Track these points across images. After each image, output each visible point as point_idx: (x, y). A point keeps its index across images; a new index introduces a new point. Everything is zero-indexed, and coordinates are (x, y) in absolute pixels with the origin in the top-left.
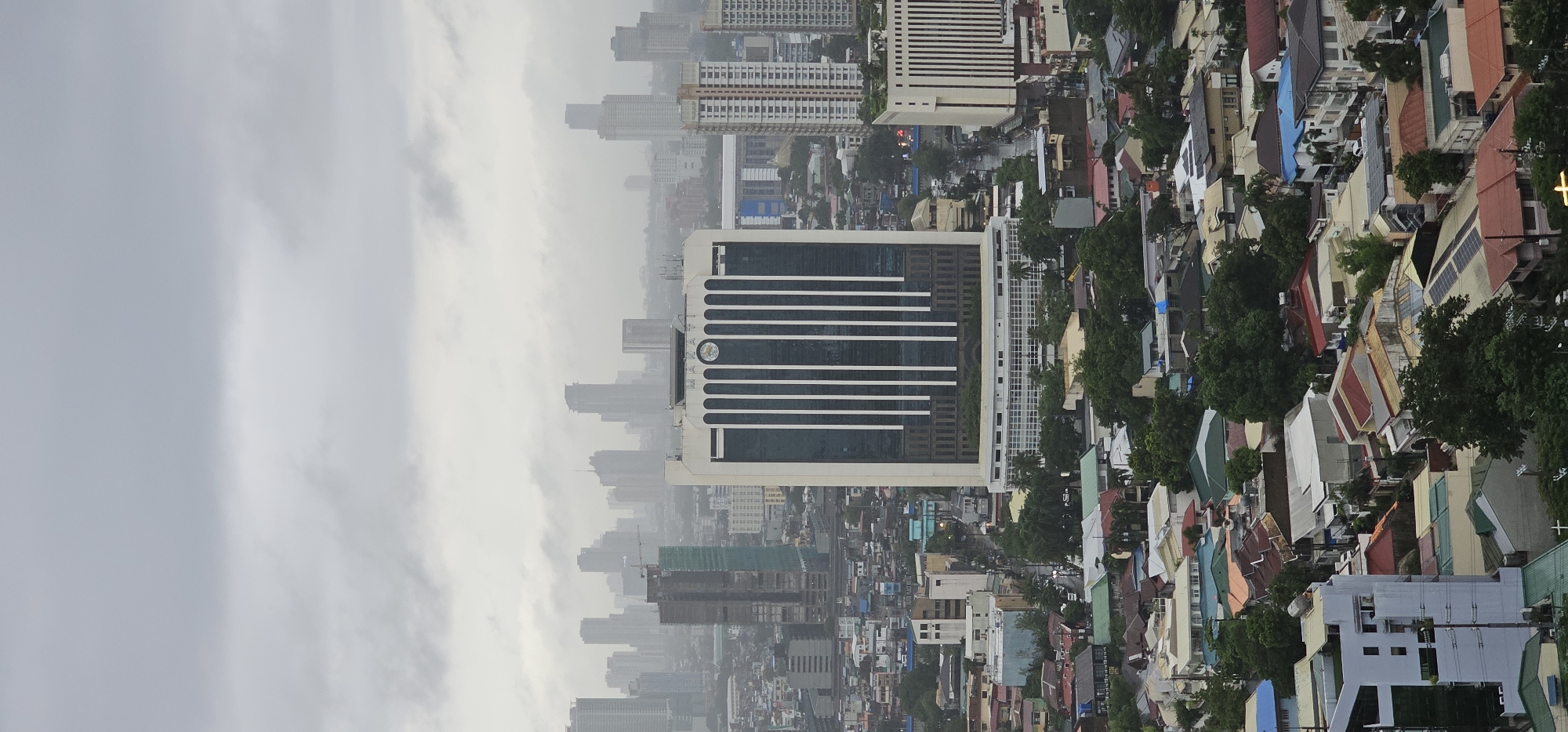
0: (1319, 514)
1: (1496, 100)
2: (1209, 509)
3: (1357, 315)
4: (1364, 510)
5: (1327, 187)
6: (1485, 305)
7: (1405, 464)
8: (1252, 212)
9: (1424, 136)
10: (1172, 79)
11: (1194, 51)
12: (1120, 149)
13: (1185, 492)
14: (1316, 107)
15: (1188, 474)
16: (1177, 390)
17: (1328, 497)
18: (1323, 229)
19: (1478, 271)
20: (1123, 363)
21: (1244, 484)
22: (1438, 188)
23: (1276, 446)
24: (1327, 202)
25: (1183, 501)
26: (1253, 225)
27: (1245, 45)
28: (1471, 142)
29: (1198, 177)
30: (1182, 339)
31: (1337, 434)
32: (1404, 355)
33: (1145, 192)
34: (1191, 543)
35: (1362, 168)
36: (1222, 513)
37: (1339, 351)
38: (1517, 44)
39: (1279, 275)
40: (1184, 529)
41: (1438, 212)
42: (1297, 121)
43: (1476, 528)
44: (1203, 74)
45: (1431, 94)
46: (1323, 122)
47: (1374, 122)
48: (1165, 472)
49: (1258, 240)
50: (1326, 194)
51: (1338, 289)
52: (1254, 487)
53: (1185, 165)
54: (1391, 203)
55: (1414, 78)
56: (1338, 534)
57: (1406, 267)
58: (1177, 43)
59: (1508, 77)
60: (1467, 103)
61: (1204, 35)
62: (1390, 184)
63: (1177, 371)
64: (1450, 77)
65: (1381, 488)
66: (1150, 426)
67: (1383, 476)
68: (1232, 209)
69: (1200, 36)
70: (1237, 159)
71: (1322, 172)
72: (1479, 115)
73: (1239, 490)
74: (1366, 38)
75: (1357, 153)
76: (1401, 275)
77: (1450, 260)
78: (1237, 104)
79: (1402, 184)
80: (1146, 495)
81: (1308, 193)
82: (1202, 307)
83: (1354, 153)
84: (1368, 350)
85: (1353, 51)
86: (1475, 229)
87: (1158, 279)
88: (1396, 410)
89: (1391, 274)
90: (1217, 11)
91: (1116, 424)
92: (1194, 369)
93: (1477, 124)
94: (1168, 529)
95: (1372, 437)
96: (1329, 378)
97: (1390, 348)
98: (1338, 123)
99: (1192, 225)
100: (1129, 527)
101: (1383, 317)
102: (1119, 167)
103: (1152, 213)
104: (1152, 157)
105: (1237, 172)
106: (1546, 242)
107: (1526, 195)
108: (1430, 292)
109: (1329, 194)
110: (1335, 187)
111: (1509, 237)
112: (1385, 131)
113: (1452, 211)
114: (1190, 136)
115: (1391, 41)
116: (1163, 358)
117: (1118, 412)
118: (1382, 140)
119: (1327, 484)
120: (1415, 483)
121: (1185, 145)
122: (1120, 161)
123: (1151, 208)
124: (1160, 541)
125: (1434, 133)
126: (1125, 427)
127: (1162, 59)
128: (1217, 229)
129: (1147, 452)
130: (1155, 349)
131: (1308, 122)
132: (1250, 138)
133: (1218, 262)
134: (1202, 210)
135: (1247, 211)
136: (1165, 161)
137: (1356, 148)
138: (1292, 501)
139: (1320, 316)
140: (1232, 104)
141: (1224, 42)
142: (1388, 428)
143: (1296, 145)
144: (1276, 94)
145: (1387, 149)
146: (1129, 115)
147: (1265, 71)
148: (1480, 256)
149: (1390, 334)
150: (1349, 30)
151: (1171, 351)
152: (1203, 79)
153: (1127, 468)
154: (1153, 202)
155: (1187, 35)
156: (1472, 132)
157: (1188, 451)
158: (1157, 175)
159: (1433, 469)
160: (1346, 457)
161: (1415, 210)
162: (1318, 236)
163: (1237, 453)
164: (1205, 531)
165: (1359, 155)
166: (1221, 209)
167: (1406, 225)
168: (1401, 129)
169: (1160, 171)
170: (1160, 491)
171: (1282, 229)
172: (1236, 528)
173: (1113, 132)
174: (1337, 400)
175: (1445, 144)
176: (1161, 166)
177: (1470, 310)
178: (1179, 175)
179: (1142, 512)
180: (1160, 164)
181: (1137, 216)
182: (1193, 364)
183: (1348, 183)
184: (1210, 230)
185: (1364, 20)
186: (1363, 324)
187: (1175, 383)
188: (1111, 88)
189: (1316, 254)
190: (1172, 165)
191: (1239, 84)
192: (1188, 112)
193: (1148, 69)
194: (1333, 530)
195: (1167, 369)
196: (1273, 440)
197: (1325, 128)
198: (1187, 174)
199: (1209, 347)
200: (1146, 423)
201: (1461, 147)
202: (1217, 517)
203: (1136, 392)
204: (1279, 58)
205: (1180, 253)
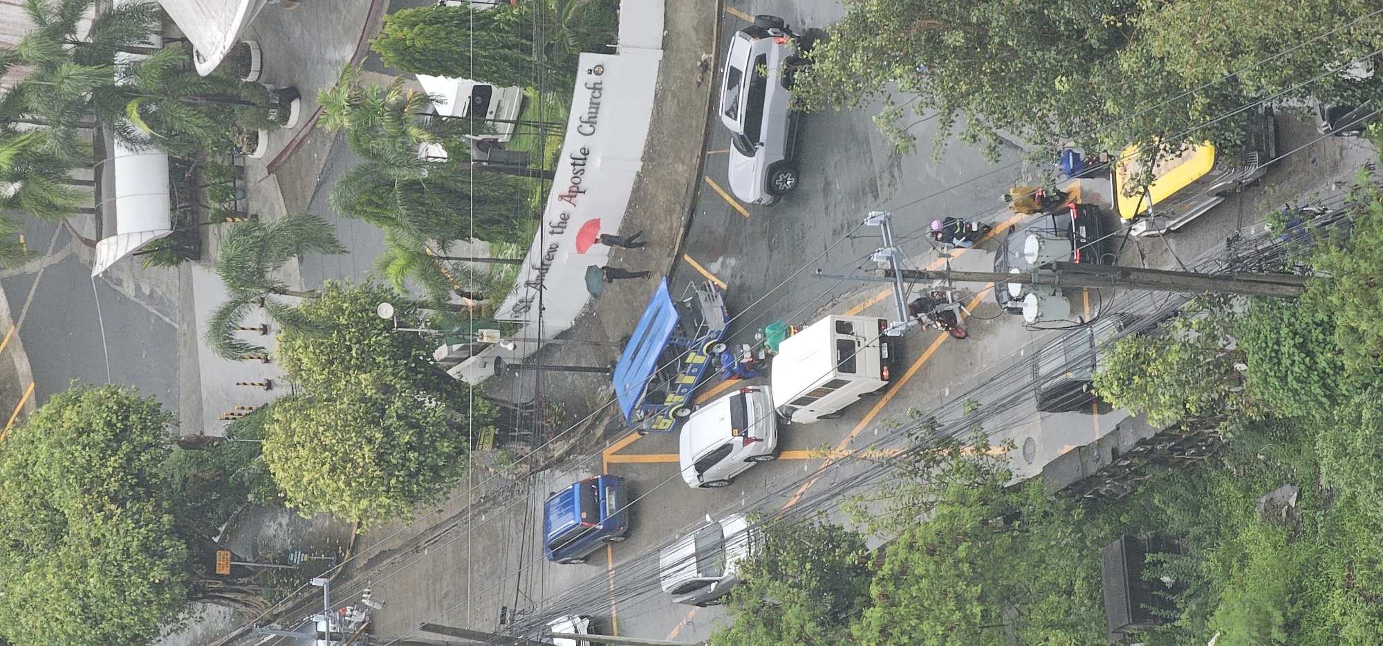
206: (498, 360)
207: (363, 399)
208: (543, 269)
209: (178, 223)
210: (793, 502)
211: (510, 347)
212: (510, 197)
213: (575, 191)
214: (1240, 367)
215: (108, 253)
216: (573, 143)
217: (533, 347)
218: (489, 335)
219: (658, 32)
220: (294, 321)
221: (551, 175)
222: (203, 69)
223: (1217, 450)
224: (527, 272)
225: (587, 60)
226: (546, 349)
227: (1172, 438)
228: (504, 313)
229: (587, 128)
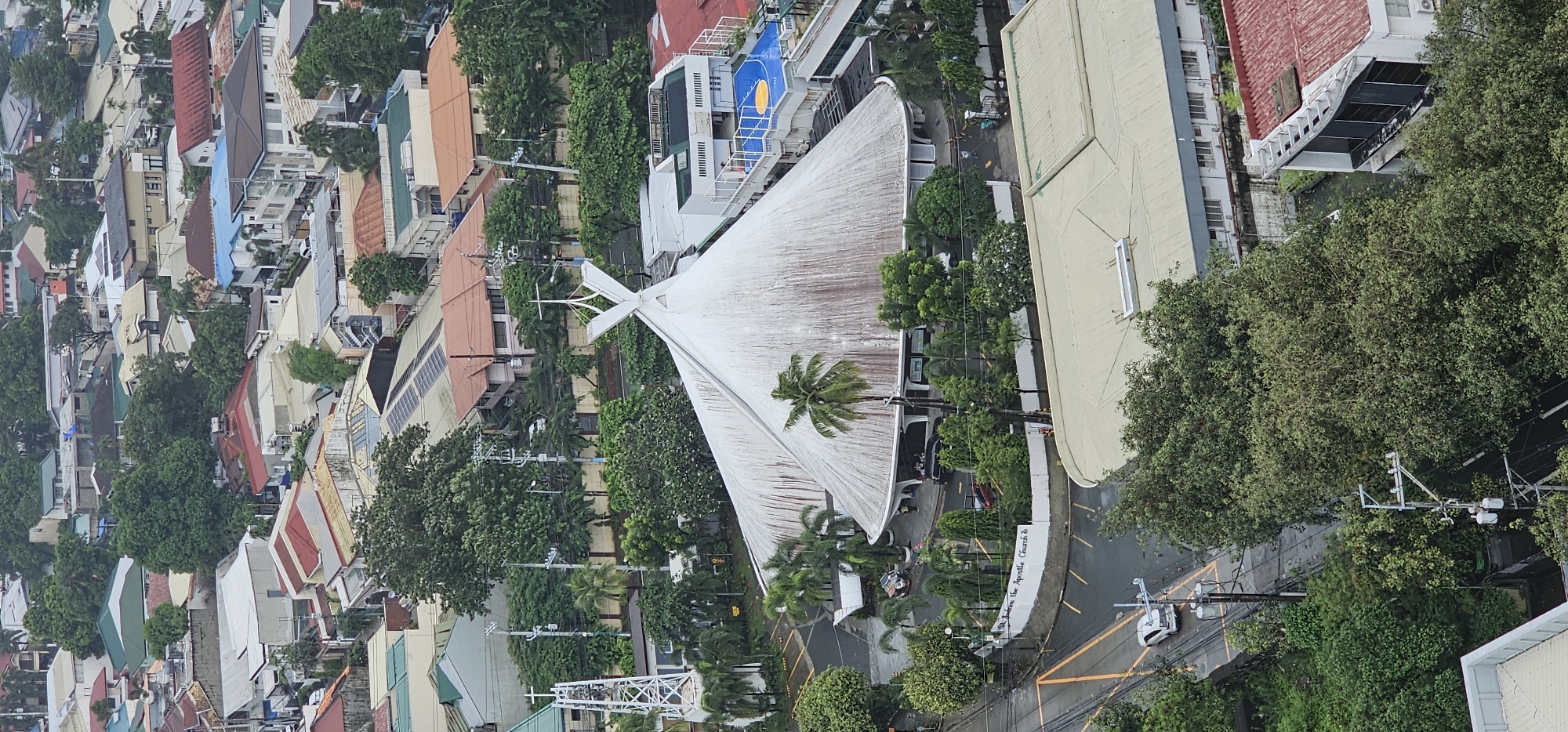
0: (257, 682)
1: (464, 197)
2: (123, 678)
3: (303, 445)
4: (311, 677)
5: (270, 293)
6: (449, 434)
7: (359, 623)
8: (179, 322)
9: (381, 237)
10: (84, 159)
11: (111, 126)
12: (17, 243)
13: (93, 657)
14: (257, 198)
15: (99, 637)
16: (85, 534)
17: (268, 660)
18: (263, 342)
19: (443, 396)
20: (18, 501)
21: (167, 647)
22: (398, 297)
23: (206, 601)
24: (269, 311)
25: (93, 668)
26: (181, 335)
27: (171, 122)
28: (435, 244)
29: (115, 277)
30: (93, 473)
31: (279, 588)
32: (358, 493)
33: (49, 294)
34: (100, 719)
35: (311, 269)
36: (139, 682)
37: (282, 488)
38: (487, 134)
39: (211, 397)
40: (93, 703)
41: (398, 325)
42: (235, 214)
43: (440, 697)
44: (121, 153)
45: (390, 188)
46: (264, 216)
47: (324, 219)
48: (68, 635)
49: (187, 355)
50: (268, 303)
51: (281, 414)
52: (180, 651)
53: (98, 263)
54: (343, 315)
55: (372, 169)
56: (279, 705)
57: (360, 387)
58: (90, 115)
59: (477, 170)
60: (431, 198)
61: (123, 107)
62: (342, 292)
63: (85, 511)
64: (412, 169)
65: (331, 650)
66: (50, 578)
67: (333, 635)
68: (155, 316)
69: (118, 108)
70: (162, 257)
71: (265, 274)
72: (444, 214)
73: (160, 655)
74: (315, 118)
75: (305, 253)
76: (354, 399)
77: (410, 382)
78: (163, 192)
79: (355, 291)
80: (45, 662)
81: (247, 301)
82: (117, 435)
83: (302, 254)
84: (317, 488)
85: (300, 132)
86: (439, 348)
87: (64, 400)
88: (348, 560)
89: (343, 397)
90: (138, 80)
91: (8, 576)
92: (105, 510)
93: (443, 222)
94: (73, 703)
95: (320, 591)
96: (270, 519)
97: (340, 485)
98: (282, 218)
99: (107, 334)
100: (23, 701)
101: (334, 448)
102: (16, 262)
103: (57, 320)
104: (58, 251)
105: (162, 272)
106: (519, 362)
107: (496, 307)
108: (387, 419)
109: (272, 302)
110: (279, 294)
111: (477, 356)
112: (338, 229)
113: (413, 324)
114: (104, 228)
115: (345, 124)
116: (69, 496)
117: (11, 561)
118: (334, 241)
119: (266, 646)
120: (370, 644)
121: (99, 239)
122: (18, 256)
123: (55, 313)
124: (62, 718)
125: (393, 233)
126: (19, 581)
127: (70, 135)
128: (137, 341)
129: (46, 610)
130: (58, 485)
131: (247, 215)
132: (178, 232)
133: (138, 380)
134: (119, 317)
135: (174, 321)
136: (74, 257)
137: (303, 248)
138: (224, 667)
139: (259, 447)
140: (157, 191)
141: (148, 117)
142: (339, 578)
143: (232, 243)
144: (209, 181)
145: (339, 250)
146: (29, 200)
147: (195, 154)
148: (444, 379)
149: (341, 469)
150: (296, 109)
151: (78, 486)
152: (121, 160)
153: (22, 628)
154: (58, 307)
155: (103, 106)
156: (436, 233)
157: (97, 609)
158: (64, 274)
159: (389, 628)
160: (290, 613)
161: (371, 323)
162: (258, 351)
163: (157, 611)
164: (118, 704)
165: (306, 256)
166: (142, 317)
167: (361, 340)
168: (356, 227)
169: (67, 270)
170: (63, 657)
171: (214, 339)
172: (156, 700)
173: (9, 220)
174: (280, 546)
175: (405, 247)
176: (68, 263)
177: (432, 440)
178: (91, 274)
179: (41, 682)
180: (68, 260)
181: (37, 323)
182: (105, 501)
183: (294, 289)
184: (128, 341)
185: (312, 97)
186: (310, 457)
187: (83, 526)
188: (7, 167)
189: (254, 372)
190: (81, 263)
191: (165, 167)
192: (102, 199)
193: (53, 145)
194: (273, 701)
195: (74, 509)
196: (204, 594)
197: (267, 224)
198: (101, 274)
199: (124, 483)
200: (45, 574)
201: (423, 250)
202: (133, 689)
203: (34, 536)
204: (213, 139)
205: (91, 368)
206: (994, 647)
207: (943, 667)
208: (1009, 611)
209: (865, 602)
210: (1112, 694)
211: (998, 642)
212: (994, 584)
213: (1019, 579)
214: (1283, 629)
215: (839, 616)
216: (1017, 561)
217: (1007, 641)
218: (989, 638)
219: (1049, 515)
220: (911, 638)
221: (1009, 574)
222: (872, 542)
223: (1276, 662)
224: (1003, 612)
225: (1021, 528)
226: (1012, 642)
227: (1258, 659)
228: (994, 629)
229: (1023, 555)
